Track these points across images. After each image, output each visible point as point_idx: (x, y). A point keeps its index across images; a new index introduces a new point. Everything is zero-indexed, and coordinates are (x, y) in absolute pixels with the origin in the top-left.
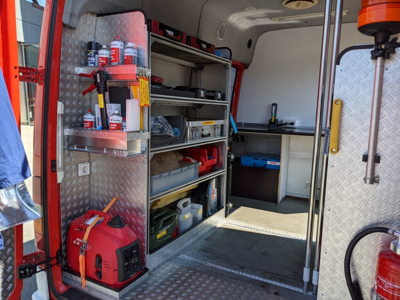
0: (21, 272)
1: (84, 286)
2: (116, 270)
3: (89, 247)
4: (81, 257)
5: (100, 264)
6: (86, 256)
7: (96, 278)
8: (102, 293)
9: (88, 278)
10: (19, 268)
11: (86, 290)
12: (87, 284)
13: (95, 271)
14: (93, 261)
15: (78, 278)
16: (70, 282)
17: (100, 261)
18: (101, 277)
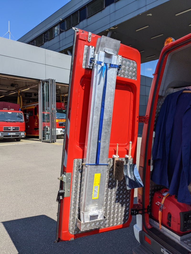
0: (132, 212)
1: (160, 228)
2: (179, 224)
3: (165, 208)
4: (160, 212)
5: (170, 218)
6: (162, 212)
7: (167, 225)
8: (170, 235)
9: (162, 224)
10: (132, 210)
11: (161, 231)
12: (162, 228)
13: (167, 221)
14: (166, 216)
15: (157, 223)
16: (153, 224)
17: (170, 217)
18: (170, 226)
